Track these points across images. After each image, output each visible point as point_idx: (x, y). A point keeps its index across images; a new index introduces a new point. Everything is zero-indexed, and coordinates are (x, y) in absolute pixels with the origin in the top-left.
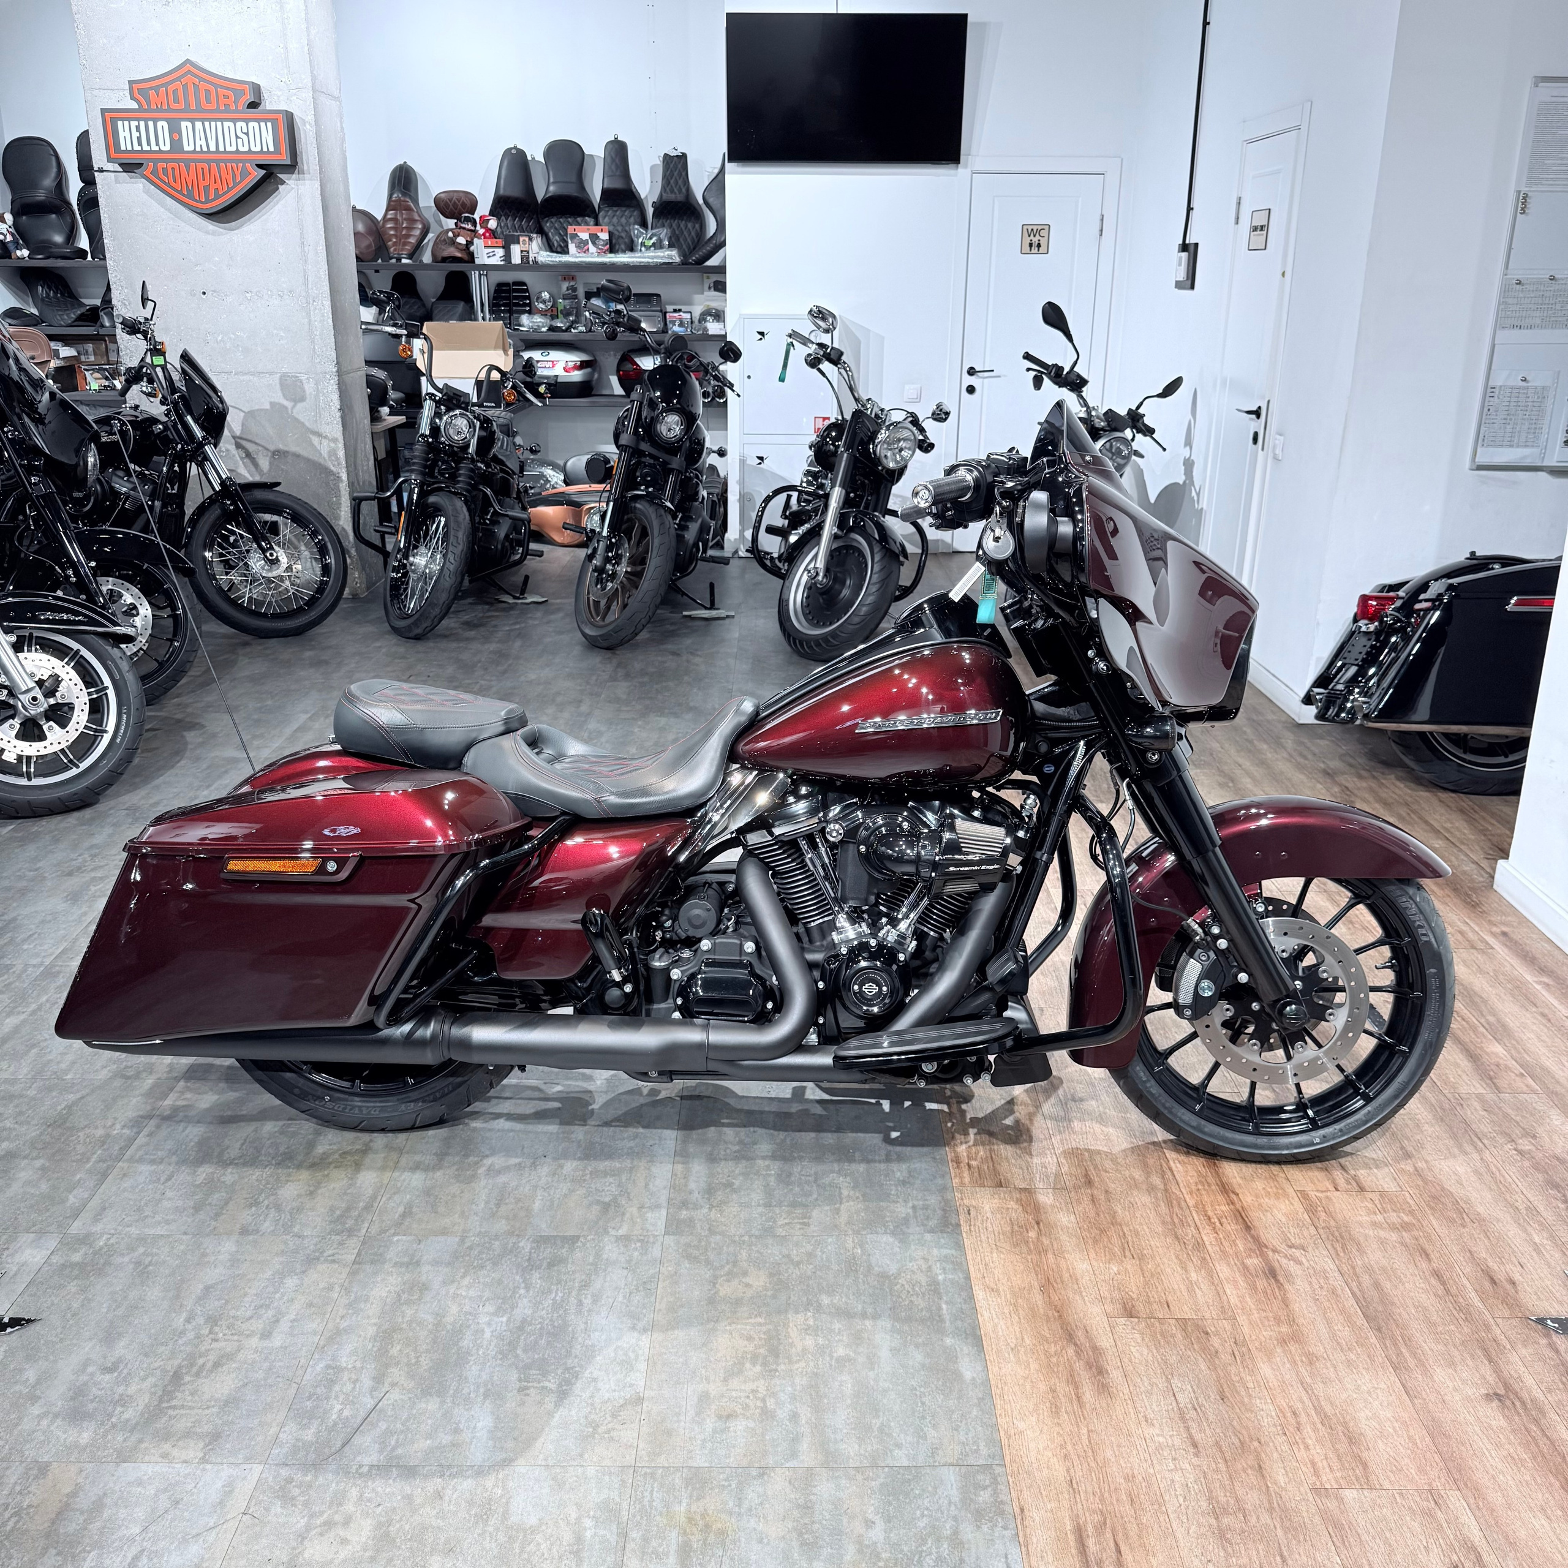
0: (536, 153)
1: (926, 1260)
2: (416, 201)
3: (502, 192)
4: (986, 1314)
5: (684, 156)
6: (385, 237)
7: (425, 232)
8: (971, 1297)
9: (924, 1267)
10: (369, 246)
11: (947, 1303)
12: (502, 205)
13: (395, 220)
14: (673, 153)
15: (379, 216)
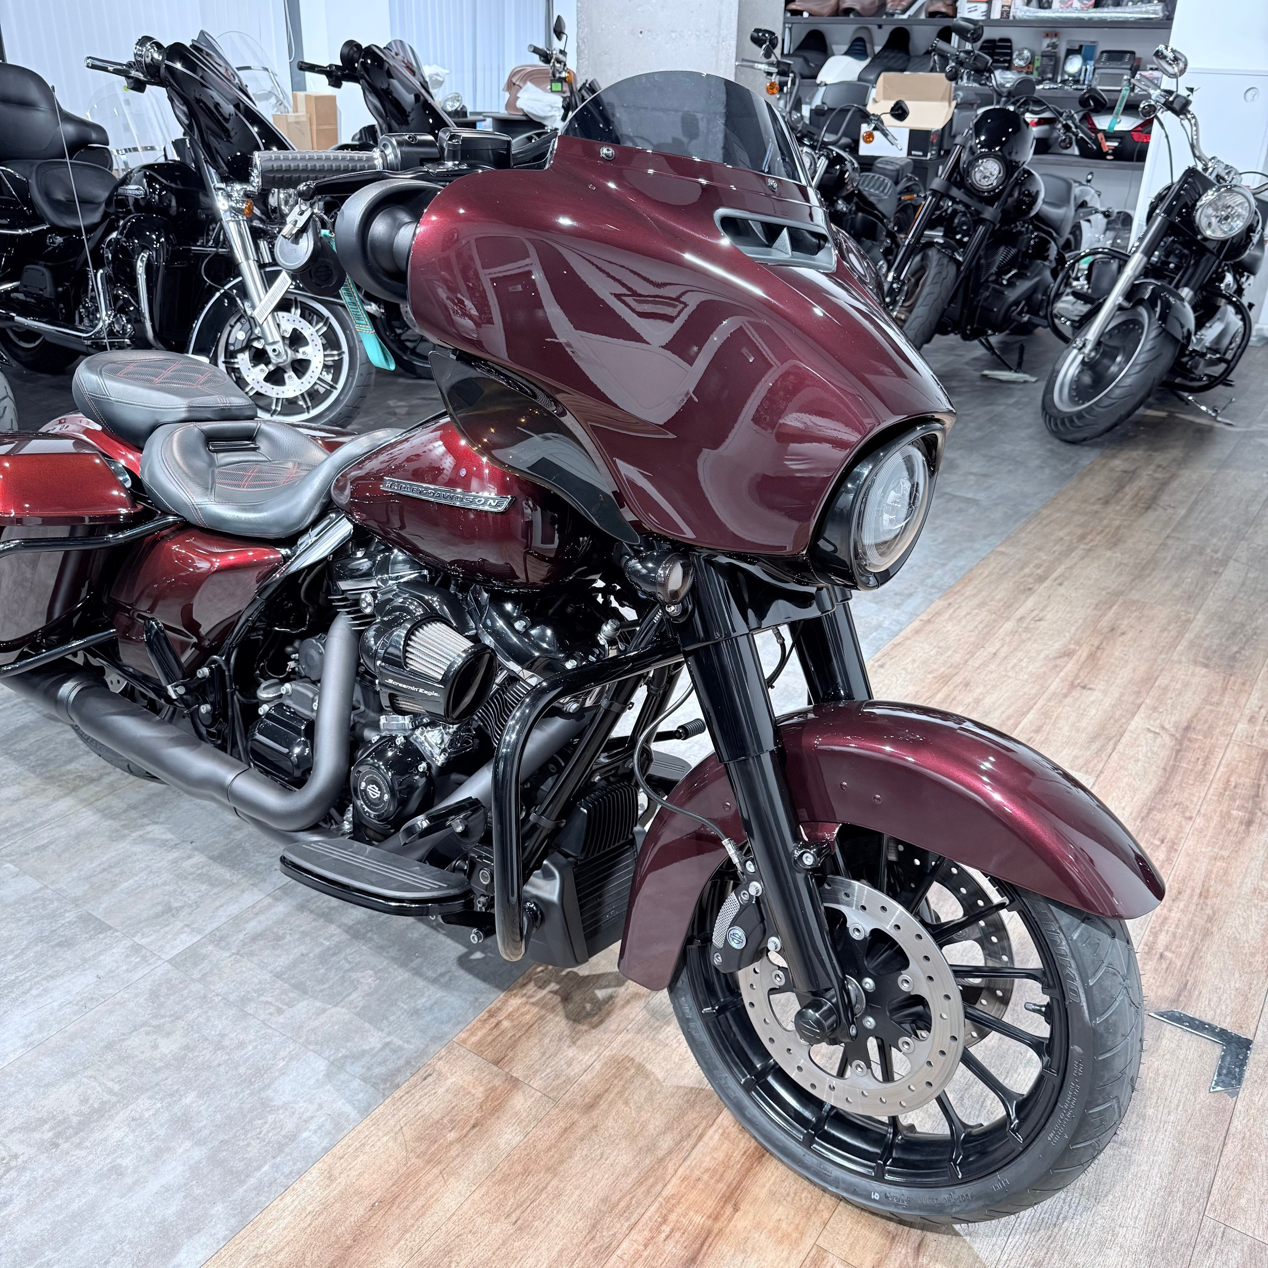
1: (320, 1106)
4: (288, 1199)
8: (300, 1174)
9: (309, 1114)
11: (273, 1166)
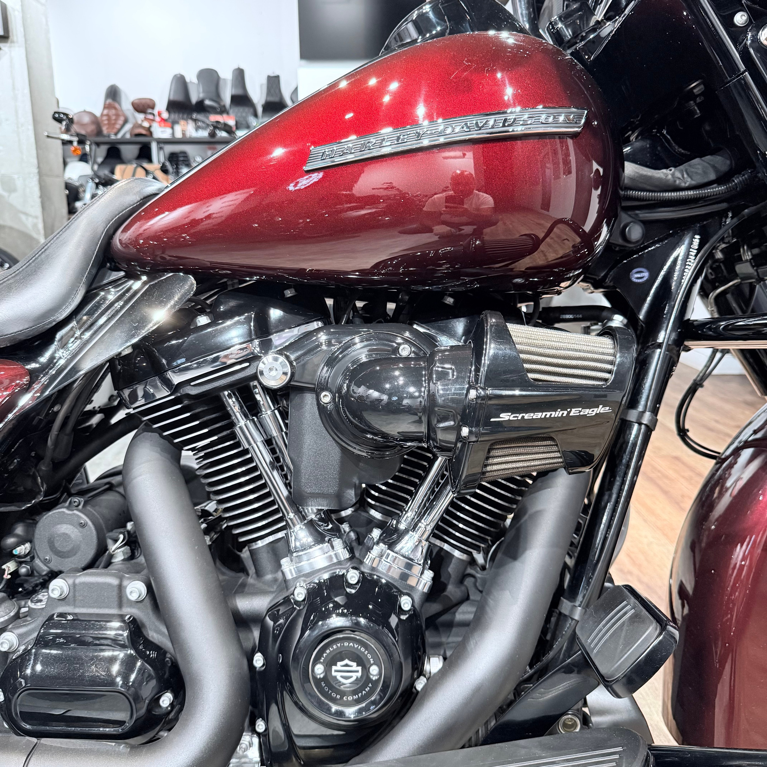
0: (191, 78)
2: (120, 104)
3: (172, 98)
5: (278, 77)
6: (102, 125)
7: (126, 121)
10: (92, 131)
12: (173, 106)
13: (107, 115)
14: (272, 75)
15: (98, 114)
